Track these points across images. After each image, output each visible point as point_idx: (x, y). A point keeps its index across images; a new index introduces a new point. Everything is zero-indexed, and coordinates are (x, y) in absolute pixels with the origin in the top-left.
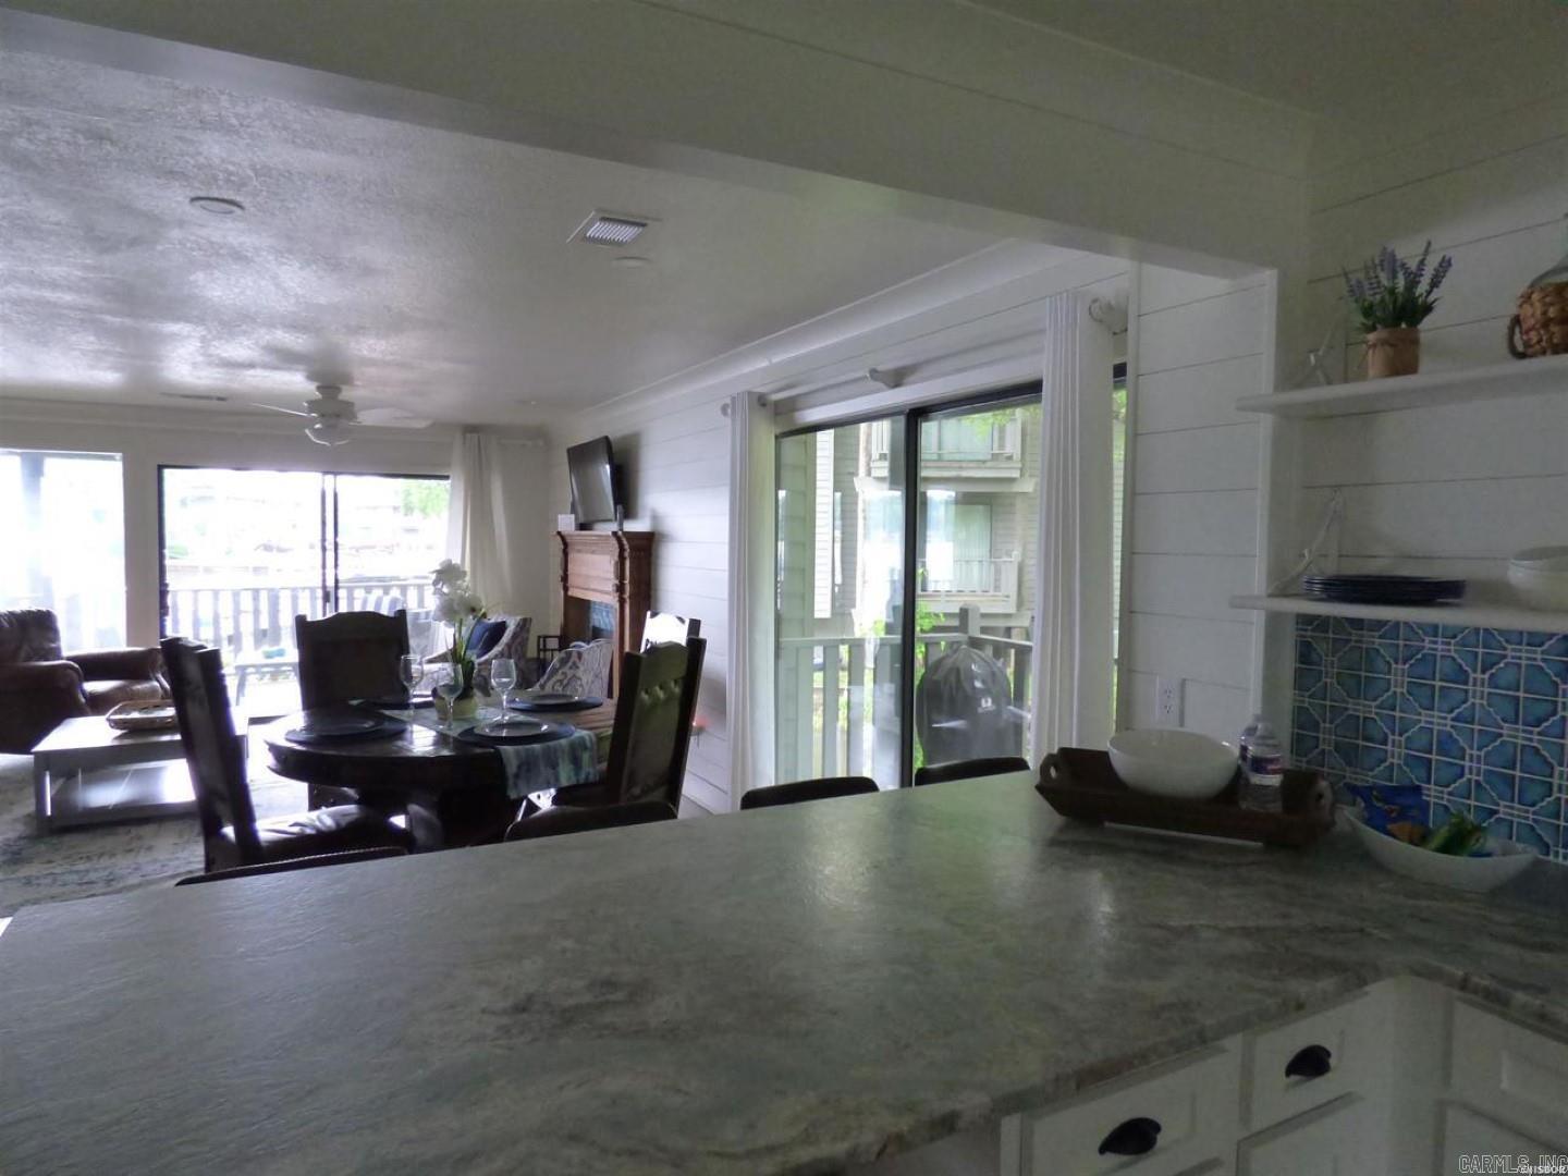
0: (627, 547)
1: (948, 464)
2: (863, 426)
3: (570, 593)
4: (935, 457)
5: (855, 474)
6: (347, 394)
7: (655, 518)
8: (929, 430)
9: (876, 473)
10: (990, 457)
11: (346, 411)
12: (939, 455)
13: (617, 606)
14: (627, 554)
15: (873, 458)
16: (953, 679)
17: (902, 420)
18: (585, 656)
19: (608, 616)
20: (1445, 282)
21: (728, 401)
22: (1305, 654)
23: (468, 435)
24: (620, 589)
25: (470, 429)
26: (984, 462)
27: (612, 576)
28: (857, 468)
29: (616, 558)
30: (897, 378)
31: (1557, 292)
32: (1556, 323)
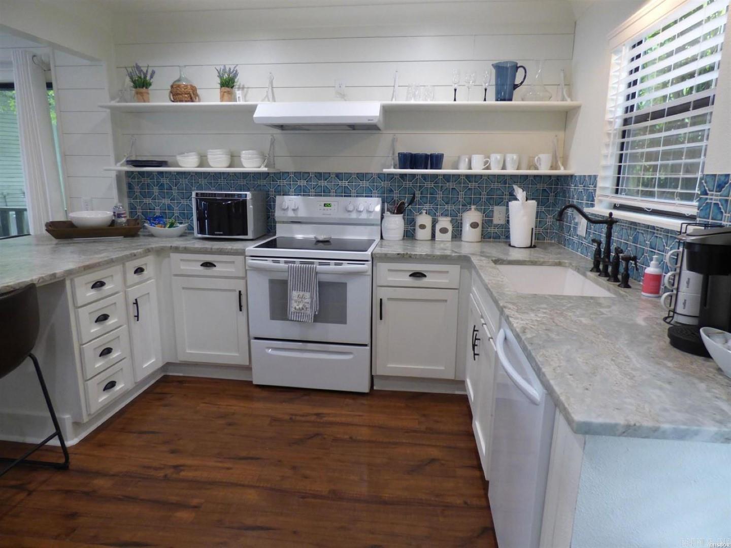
31: (179, 86)
32: (179, 94)
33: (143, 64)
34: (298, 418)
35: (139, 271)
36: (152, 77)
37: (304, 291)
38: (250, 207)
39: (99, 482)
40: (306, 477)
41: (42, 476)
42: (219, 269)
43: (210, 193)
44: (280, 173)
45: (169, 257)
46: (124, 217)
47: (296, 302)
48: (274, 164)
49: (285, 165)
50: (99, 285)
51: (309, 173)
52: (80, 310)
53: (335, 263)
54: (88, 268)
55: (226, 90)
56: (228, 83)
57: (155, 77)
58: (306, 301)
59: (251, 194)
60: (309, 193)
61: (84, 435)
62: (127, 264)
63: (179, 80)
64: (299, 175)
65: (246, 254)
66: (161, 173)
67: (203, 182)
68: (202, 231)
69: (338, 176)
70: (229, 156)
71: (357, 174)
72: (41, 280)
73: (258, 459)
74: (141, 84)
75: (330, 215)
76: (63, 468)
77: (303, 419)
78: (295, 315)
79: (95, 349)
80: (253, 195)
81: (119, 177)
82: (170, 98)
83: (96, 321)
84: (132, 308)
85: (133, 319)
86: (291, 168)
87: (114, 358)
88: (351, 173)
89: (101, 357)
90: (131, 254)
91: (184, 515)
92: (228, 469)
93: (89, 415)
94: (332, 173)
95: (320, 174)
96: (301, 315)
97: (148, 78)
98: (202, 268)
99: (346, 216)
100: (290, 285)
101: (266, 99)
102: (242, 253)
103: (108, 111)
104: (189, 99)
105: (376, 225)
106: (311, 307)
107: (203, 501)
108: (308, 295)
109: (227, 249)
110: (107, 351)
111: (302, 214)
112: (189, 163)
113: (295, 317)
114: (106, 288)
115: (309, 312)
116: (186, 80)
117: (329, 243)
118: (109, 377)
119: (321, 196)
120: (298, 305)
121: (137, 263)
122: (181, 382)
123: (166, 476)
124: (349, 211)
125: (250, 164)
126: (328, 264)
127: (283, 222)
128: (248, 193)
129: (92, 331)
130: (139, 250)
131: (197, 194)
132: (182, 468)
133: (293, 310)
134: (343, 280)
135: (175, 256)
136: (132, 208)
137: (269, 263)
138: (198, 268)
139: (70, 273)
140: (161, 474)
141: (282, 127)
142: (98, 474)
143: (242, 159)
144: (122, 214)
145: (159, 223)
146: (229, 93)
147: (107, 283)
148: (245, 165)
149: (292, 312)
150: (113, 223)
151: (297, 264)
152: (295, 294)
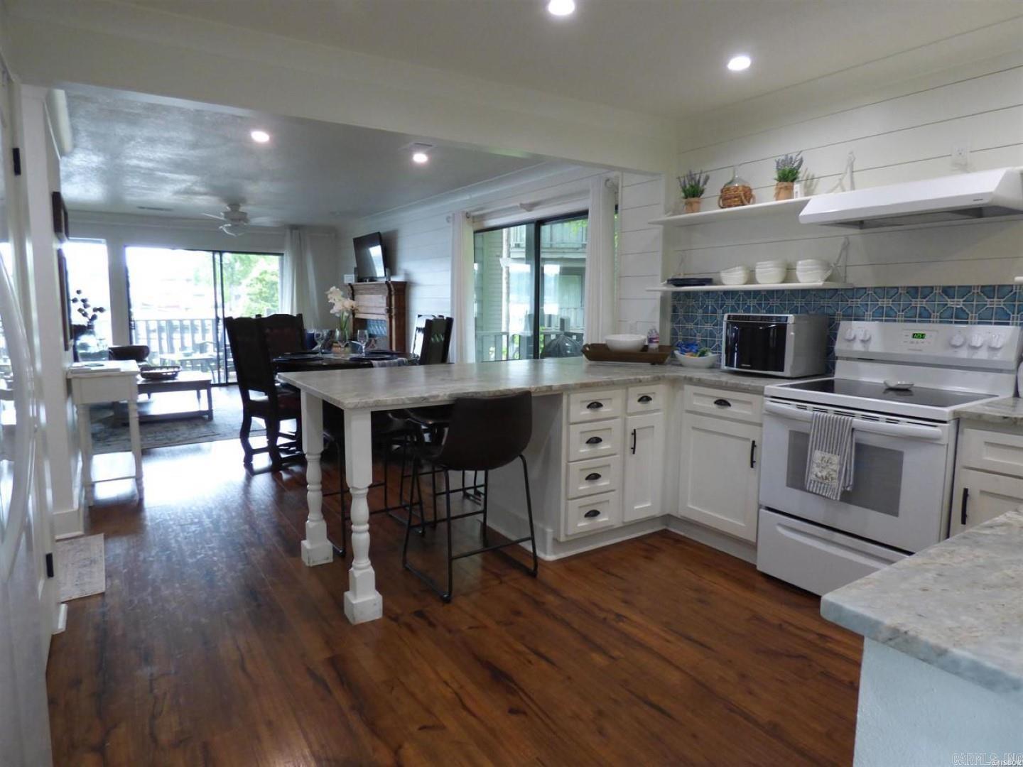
0: (393, 289)
1: (555, 250)
2: (505, 231)
3: (356, 316)
4: (549, 246)
5: (501, 256)
6: (243, 209)
7: (407, 274)
8: (545, 229)
9: (513, 255)
10: (581, 246)
11: (244, 217)
12: (551, 245)
13: (388, 320)
14: (393, 293)
15: (512, 246)
16: (557, 349)
17: (532, 227)
18: (378, 342)
19: (379, 328)
20: (708, 183)
21: (451, 215)
22: (675, 310)
23: (294, 231)
24: (389, 311)
25: (294, 228)
26: (577, 249)
27: (384, 305)
28: (501, 252)
29: (387, 294)
30: (530, 207)
31: (728, 189)
32: (728, 199)
33: (696, 171)
34: (791, 629)
35: (645, 399)
36: (705, 183)
37: (832, 453)
38: (791, 334)
39: (550, 598)
40: (750, 693)
41: (516, 574)
42: (734, 409)
43: (746, 316)
44: (853, 289)
45: (683, 389)
46: (657, 342)
47: (818, 466)
48: (845, 277)
49: (861, 276)
50: (595, 405)
51: (897, 288)
52: (571, 426)
53: (887, 419)
54: (585, 387)
55: (783, 186)
56: (788, 176)
57: (709, 182)
58: (832, 467)
59: (793, 318)
60: (896, 317)
61: (562, 555)
62: (631, 390)
63: (730, 183)
64: (885, 291)
65: (766, 393)
66: (707, 292)
67: (752, 302)
68: (729, 363)
69: (947, 291)
70: (785, 270)
71: (983, 287)
72: (538, 390)
73: (709, 648)
74: (693, 192)
75: (920, 350)
76: (533, 574)
77: (798, 632)
78: (815, 485)
79: (582, 470)
80: (796, 318)
81: (663, 300)
82: (719, 204)
83: (587, 442)
84: (630, 438)
85: (629, 451)
86: (870, 283)
87: (601, 486)
88: (970, 287)
89: (588, 481)
90: (635, 379)
91: (598, 658)
92: (668, 641)
93: (567, 536)
94: (936, 287)
95: (916, 288)
96: (824, 487)
97: (701, 185)
98: (715, 406)
99: (949, 353)
100: (813, 442)
101: (839, 188)
102: (760, 392)
103: (661, 227)
104: (739, 203)
105: (1009, 372)
106: (839, 479)
107: (622, 656)
108: (836, 459)
109: (743, 385)
110: (594, 477)
111: (875, 347)
112: (733, 280)
113: (815, 488)
114: (602, 410)
115: (835, 484)
116: (740, 180)
117: (908, 393)
118: (593, 504)
119: (915, 321)
120: (820, 472)
121: (645, 390)
122: (678, 540)
123: (605, 619)
124: (955, 347)
125: (809, 277)
126: (876, 419)
127: (848, 359)
128: (791, 316)
129: (582, 451)
130: (646, 377)
131: (729, 317)
132: (625, 620)
133: (812, 477)
134: (896, 446)
135: (689, 389)
136: (674, 333)
137: (791, 408)
138: (710, 406)
139: (566, 388)
140: (603, 615)
141: (860, 224)
142: (555, 592)
143: (797, 273)
144: (654, 339)
145: (690, 351)
146: (786, 188)
147: (604, 405)
148: (800, 279)
149: (811, 480)
150: (645, 348)
151: (831, 414)
152: (818, 455)
